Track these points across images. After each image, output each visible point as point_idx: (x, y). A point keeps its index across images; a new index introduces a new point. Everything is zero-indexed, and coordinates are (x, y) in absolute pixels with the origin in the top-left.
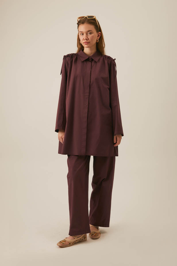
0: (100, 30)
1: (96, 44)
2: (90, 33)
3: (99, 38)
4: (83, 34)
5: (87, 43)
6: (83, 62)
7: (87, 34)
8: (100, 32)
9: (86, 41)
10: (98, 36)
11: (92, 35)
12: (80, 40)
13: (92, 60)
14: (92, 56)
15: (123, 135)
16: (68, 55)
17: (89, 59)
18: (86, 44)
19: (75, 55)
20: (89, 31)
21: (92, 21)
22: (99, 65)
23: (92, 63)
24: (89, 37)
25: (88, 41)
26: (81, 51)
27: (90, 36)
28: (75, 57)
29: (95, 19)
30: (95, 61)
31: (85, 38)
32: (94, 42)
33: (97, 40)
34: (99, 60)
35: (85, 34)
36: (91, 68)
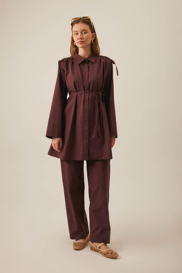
0: (94, 32)
1: (90, 45)
2: (84, 33)
3: (93, 39)
4: (77, 34)
5: (82, 42)
6: (79, 65)
7: (81, 33)
8: (94, 33)
9: (81, 40)
10: (93, 37)
11: (87, 34)
12: (74, 42)
13: (89, 61)
14: (88, 57)
15: (116, 137)
16: (63, 60)
17: (85, 61)
18: (80, 44)
19: (70, 59)
20: (83, 30)
21: (87, 21)
22: (96, 66)
23: (88, 65)
24: (83, 37)
25: (82, 40)
26: (76, 54)
27: (85, 36)
28: (71, 61)
29: (89, 20)
30: (92, 63)
31: (79, 38)
32: (89, 42)
33: (92, 41)
34: (96, 61)
35: (79, 34)
36: (89, 70)
